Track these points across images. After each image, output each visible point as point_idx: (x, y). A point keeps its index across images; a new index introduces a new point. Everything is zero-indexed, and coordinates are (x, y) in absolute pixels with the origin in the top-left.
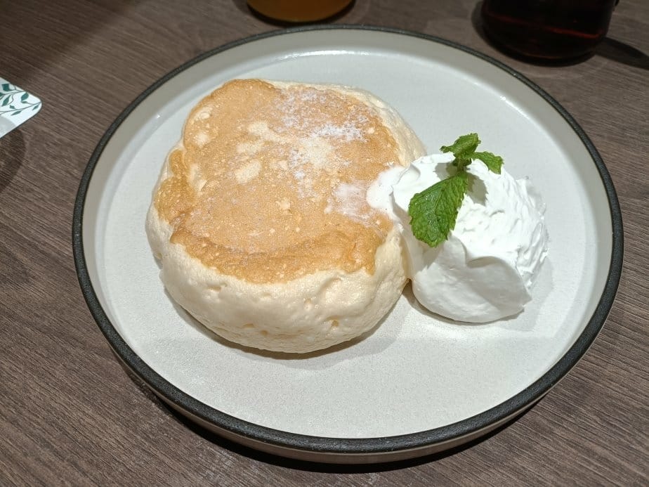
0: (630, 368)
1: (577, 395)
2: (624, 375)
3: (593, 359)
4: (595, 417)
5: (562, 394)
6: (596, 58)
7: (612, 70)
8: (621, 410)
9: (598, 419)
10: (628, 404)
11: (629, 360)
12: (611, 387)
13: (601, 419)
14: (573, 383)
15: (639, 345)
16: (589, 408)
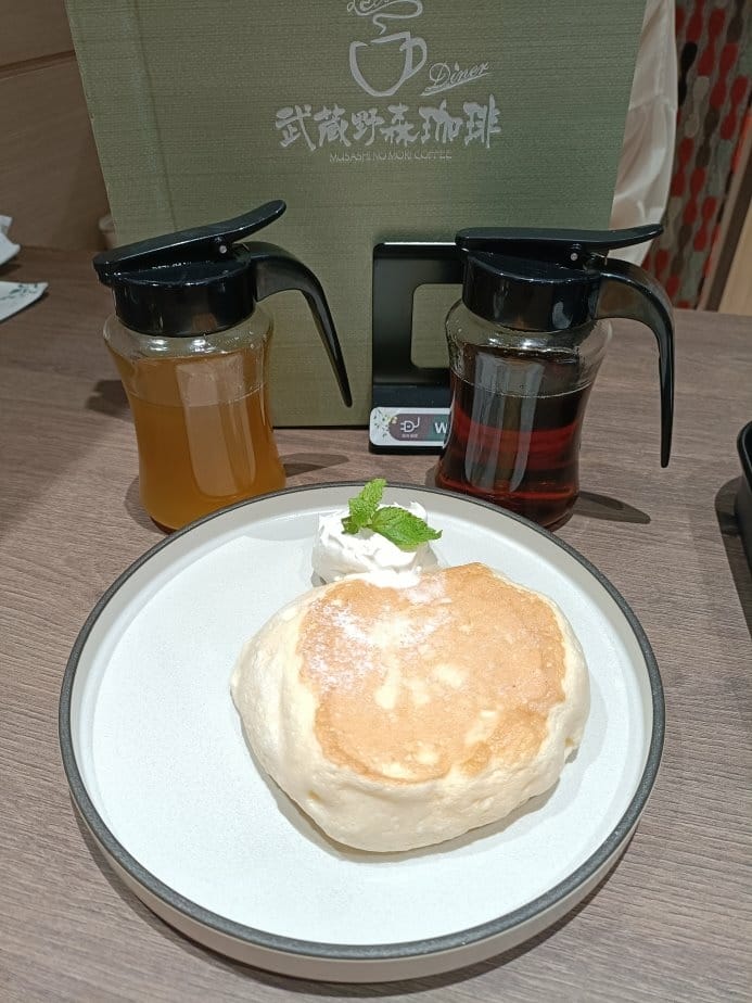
0: (729, 911)
1: (683, 964)
2: (725, 922)
3: (685, 910)
4: (711, 989)
5: (666, 968)
6: (575, 518)
7: (596, 530)
8: (736, 969)
9: (715, 991)
10: (740, 960)
11: (724, 901)
12: (716, 942)
13: (718, 989)
14: (673, 949)
15: (729, 878)
16: (701, 978)
